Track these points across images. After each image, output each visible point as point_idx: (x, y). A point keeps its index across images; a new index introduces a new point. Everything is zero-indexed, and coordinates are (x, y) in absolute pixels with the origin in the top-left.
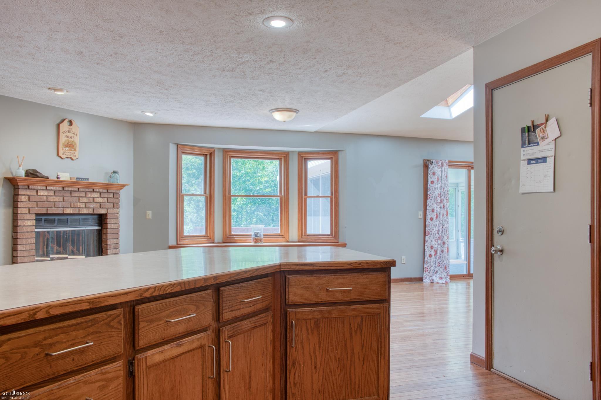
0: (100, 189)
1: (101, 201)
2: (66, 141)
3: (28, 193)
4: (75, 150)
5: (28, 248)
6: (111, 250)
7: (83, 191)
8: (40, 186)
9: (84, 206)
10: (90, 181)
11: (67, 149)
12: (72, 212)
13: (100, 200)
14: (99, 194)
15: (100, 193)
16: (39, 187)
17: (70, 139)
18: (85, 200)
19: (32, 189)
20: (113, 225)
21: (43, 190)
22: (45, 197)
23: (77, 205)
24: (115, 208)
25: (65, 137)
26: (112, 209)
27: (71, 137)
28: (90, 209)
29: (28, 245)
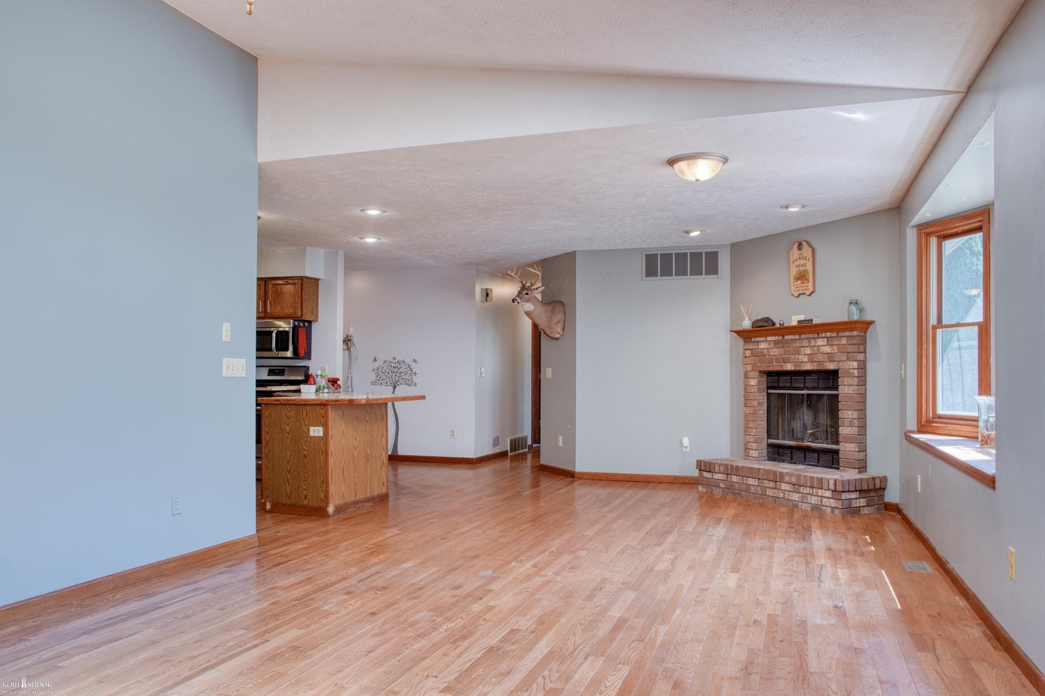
0: (827, 332)
1: (829, 352)
2: (797, 272)
3: (751, 347)
4: (808, 282)
5: (752, 412)
6: (845, 428)
7: (806, 339)
8: (760, 337)
9: (806, 359)
10: (815, 321)
11: (799, 282)
12: (793, 369)
13: (827, 349)
14: (825, 339)
15: (828, 338)
16: (760, 339)
17: (802, 268)
18: (808, 351)
19: (753, 342)
20: (846, 387)
21: (763, 341)
22: (765, 350)
23: (798, 359)
24: (850, 361)
25: (796, 267)
26: (845, 363)
27: (802, 266)
28: (815, 364)
29: (752, 408)
